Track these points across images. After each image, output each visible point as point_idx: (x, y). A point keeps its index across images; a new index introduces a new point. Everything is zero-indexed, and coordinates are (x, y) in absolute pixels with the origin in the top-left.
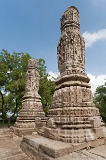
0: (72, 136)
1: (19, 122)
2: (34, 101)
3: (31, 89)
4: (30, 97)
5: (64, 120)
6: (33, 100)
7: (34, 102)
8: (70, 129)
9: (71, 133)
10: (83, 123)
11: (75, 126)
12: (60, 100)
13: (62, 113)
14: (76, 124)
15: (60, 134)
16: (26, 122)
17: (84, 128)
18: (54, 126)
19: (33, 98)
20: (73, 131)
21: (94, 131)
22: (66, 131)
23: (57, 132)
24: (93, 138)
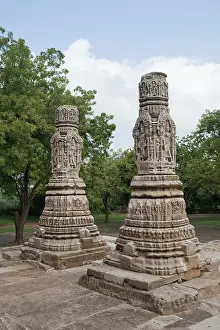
0: (161, 267)
1: (46, 238)
2: (75, 194)
3: (67, 169)
4: (66, 188)
5: (149, 246)
6: (72, 192)
7: (75, 198)
8: (158, 258)
9: (159, 264)
10: (174, 250)
11: (164, 254)
12: (142, 216)
13: (147, 235)
14: (166, 251)
15: (145, 265)
16: (63, 238)
17: (174, 257)
18: (136, 253)
19: (72, 188)
20: (161, 261)
21: (187, 260)
22: (153, 260)
23: (141, 262)
24: (185, 269)
